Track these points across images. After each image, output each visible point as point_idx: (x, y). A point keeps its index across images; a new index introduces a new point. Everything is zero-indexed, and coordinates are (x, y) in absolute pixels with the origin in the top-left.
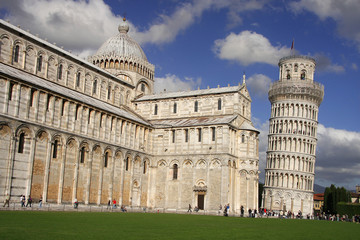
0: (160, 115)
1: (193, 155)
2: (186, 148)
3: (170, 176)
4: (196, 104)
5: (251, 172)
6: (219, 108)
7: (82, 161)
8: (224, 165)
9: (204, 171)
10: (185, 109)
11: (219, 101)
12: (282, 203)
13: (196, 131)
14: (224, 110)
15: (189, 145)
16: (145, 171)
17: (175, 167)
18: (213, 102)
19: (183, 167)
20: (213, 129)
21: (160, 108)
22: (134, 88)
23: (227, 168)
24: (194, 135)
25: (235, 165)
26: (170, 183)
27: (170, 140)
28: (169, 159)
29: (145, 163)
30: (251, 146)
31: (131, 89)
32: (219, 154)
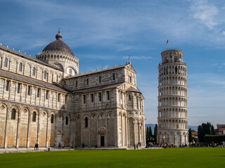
0: (79, 87)
1: (97, 110)
2: (92, 106)
3: (83, 125)
4: (100, 77)
6: (114, 79)
8: (116, 115)
9: (104, 120)
10: (94, 82)
11: (114, 75)
12: (168, 139)
13: (98, 95)
14: (116, 80)
15: (94, 104)
16: (67, 124)
17: (86, 119)
18: (110, 75)
19: (91, 119)
20: (108, 92)
21: (79, 83)
22: (63, 71)
23: (118, 117)
24: (97, 98)
25: (124, 115)
26: (84, 130)
27: (83, 102)
28: (82, 114)
29: (67, 118)
30: (135, 102)
31: (62, 73)
32: (112, 109)
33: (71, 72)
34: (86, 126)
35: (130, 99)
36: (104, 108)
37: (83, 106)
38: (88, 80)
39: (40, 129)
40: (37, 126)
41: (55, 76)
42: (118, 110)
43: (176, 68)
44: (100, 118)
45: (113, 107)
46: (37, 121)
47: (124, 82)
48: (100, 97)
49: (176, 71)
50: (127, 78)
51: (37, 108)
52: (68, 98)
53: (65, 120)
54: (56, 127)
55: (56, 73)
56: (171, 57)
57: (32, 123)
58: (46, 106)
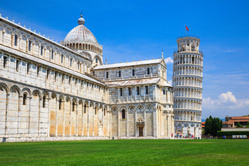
1: (135, 104)
3: (120, 117)
5: (170, 112)
7: (73, 110)
8: (155, 109)
9: (142, 112)
10: (126, 75)
11: (148, 69)
13: (136, 88)
14: (151, 74)
16: (105, 115)
17: (124, 111)
18: (144, 69)
20: (147, 87)
21: (110, 75)
22: (92, 61)
23: (157, 111)
24: (134, 91)
25: (160, 108)
27: (119, 94)
28: (119, 106)
31: (90, 63)
32: (151, 103)
33: (97, 62)
35: (164, 93)
36: (142, 101)
39: (89, 120)
40: (87, 118)
42: (156, 104)
45: (152, 101)
46: (87, 112)
47: (159, 77)
48: (138, 91)
49: (193, 60)
50: (161, 74)
51: (87, 101)
53: (103, 111)
54: (98, 119)
55: (86, 63)
56: (188, 45)
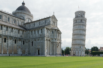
0: (31, 28)
2: (35, 36)
3: (31, 45)
6: (46, 23)
8: (44, 40)
9: (39, 43)
10: (37, 25)
12: (76, 52)
13: (37, 31)
14: (47, 23)
15: (35, 35)
16: (24, 44)
17: (32, 42)
18: (44, 21)
19: (34, 42)
20: (41, 29)
21: (31, 25)
22: (24, 20)
23: (45, 41)
24: (37, 32)
25: (49, 40)
26: (31, 47)
27: (31, 34)
28: (31, 40)
29: (24, 41)
30: (55, 34)
31: (23, 21)
32: (43, 37)
33: (29, 21)
34: (32, 45)
35: (53, 33)
36: (39, 37)
37: (31, 36)
38: (34, 24)
39: (9, 46)
40: (7, 45)
41: (20, 22)
42: (45, 38)
43: (81, 20)
44: (38, 42)
45: (43, 36)
46: (7, 42)
47: (50, 24)
48: (38, 32)
50: (51, 23)
51: (7, 36)
52: (24, 32)
53: (23, 42)
54: (18, 46)
55: (20, 21)
57: (4, 43)
58: (12, 36)
